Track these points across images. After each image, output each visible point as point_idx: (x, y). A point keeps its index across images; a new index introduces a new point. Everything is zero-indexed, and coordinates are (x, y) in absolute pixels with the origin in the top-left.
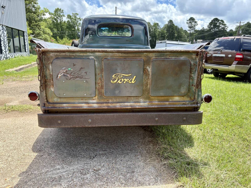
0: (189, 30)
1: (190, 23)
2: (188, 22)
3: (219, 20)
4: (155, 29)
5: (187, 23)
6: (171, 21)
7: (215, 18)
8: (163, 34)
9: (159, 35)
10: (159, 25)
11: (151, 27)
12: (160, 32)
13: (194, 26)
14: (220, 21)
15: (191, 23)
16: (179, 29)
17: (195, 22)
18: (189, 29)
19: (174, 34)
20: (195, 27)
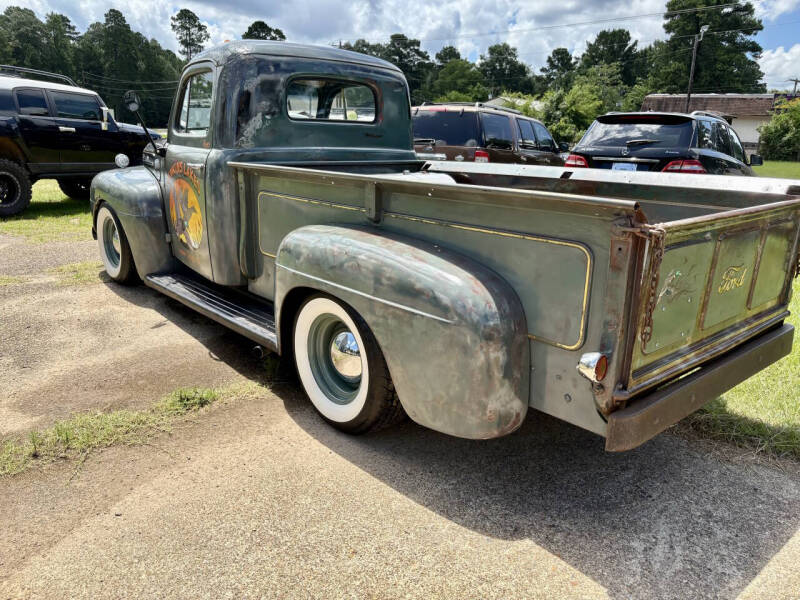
0: (184, 53)
1: (183, 27)
2: (178, 24)
3: (270, 30)
4: (55, 38)
5: (174, 27)
6: (115, 16)
7: (257, 20)
8: (91, 60)
9: (76, 61)
10: (71, 24)
11: (40, 29)
12: (79, 50)
13: (200, 41)
14: (273, 34)
15: (188, 29)
16: (147, 43)
17: (201, 28)
18: (182, 48)
19: (136, 60)
20: (201, 44)
